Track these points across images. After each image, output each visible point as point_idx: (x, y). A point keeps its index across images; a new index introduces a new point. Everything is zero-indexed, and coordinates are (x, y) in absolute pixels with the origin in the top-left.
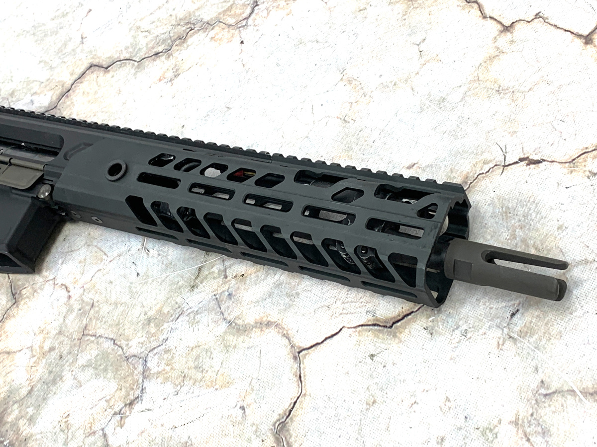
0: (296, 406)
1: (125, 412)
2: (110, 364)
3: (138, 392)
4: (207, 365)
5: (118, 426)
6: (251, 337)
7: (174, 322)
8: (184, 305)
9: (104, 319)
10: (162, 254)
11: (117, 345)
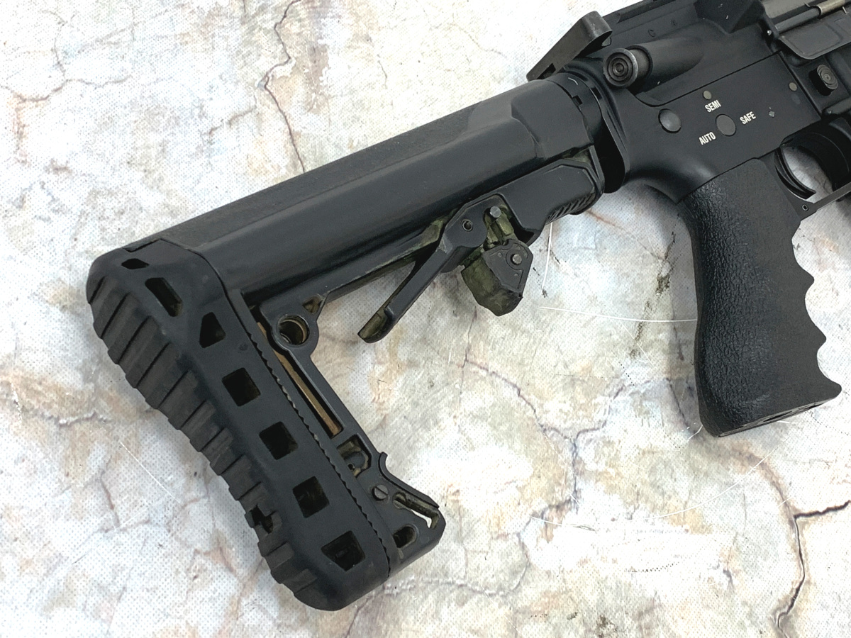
0: (799, 594)
1: (550, 516)
2: (516, 427)
4: (669, 486)
5: (542, 537)
6: (729, 470)
7: (612, 398)
9: (497, 346)
10: (581, 275)
11: (524, 399)
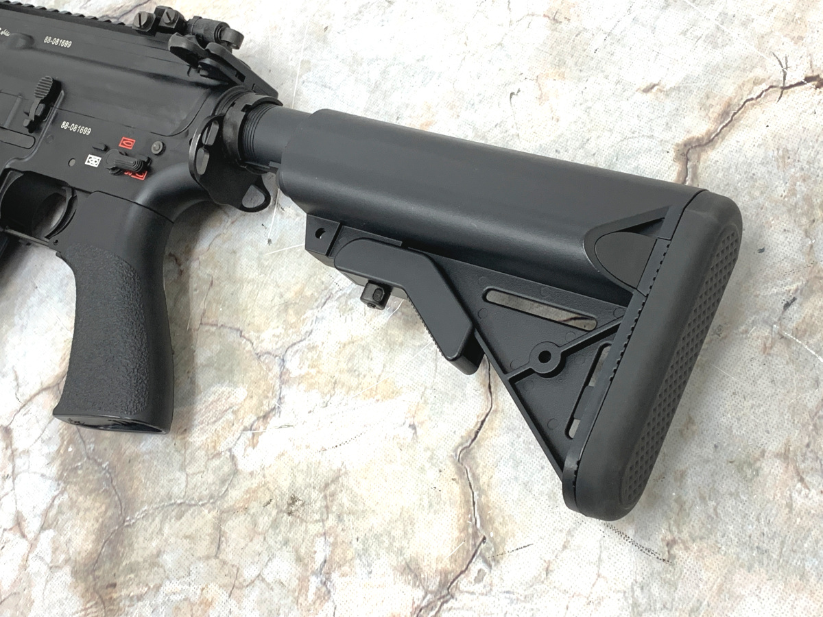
3: (274, 402)
8: (332, 285)
